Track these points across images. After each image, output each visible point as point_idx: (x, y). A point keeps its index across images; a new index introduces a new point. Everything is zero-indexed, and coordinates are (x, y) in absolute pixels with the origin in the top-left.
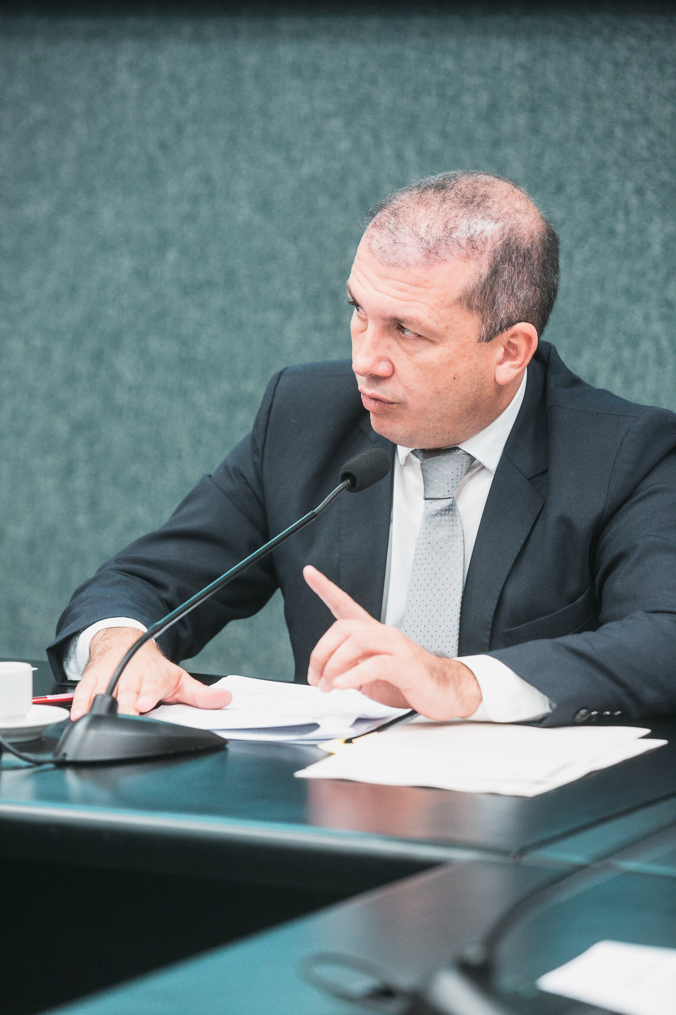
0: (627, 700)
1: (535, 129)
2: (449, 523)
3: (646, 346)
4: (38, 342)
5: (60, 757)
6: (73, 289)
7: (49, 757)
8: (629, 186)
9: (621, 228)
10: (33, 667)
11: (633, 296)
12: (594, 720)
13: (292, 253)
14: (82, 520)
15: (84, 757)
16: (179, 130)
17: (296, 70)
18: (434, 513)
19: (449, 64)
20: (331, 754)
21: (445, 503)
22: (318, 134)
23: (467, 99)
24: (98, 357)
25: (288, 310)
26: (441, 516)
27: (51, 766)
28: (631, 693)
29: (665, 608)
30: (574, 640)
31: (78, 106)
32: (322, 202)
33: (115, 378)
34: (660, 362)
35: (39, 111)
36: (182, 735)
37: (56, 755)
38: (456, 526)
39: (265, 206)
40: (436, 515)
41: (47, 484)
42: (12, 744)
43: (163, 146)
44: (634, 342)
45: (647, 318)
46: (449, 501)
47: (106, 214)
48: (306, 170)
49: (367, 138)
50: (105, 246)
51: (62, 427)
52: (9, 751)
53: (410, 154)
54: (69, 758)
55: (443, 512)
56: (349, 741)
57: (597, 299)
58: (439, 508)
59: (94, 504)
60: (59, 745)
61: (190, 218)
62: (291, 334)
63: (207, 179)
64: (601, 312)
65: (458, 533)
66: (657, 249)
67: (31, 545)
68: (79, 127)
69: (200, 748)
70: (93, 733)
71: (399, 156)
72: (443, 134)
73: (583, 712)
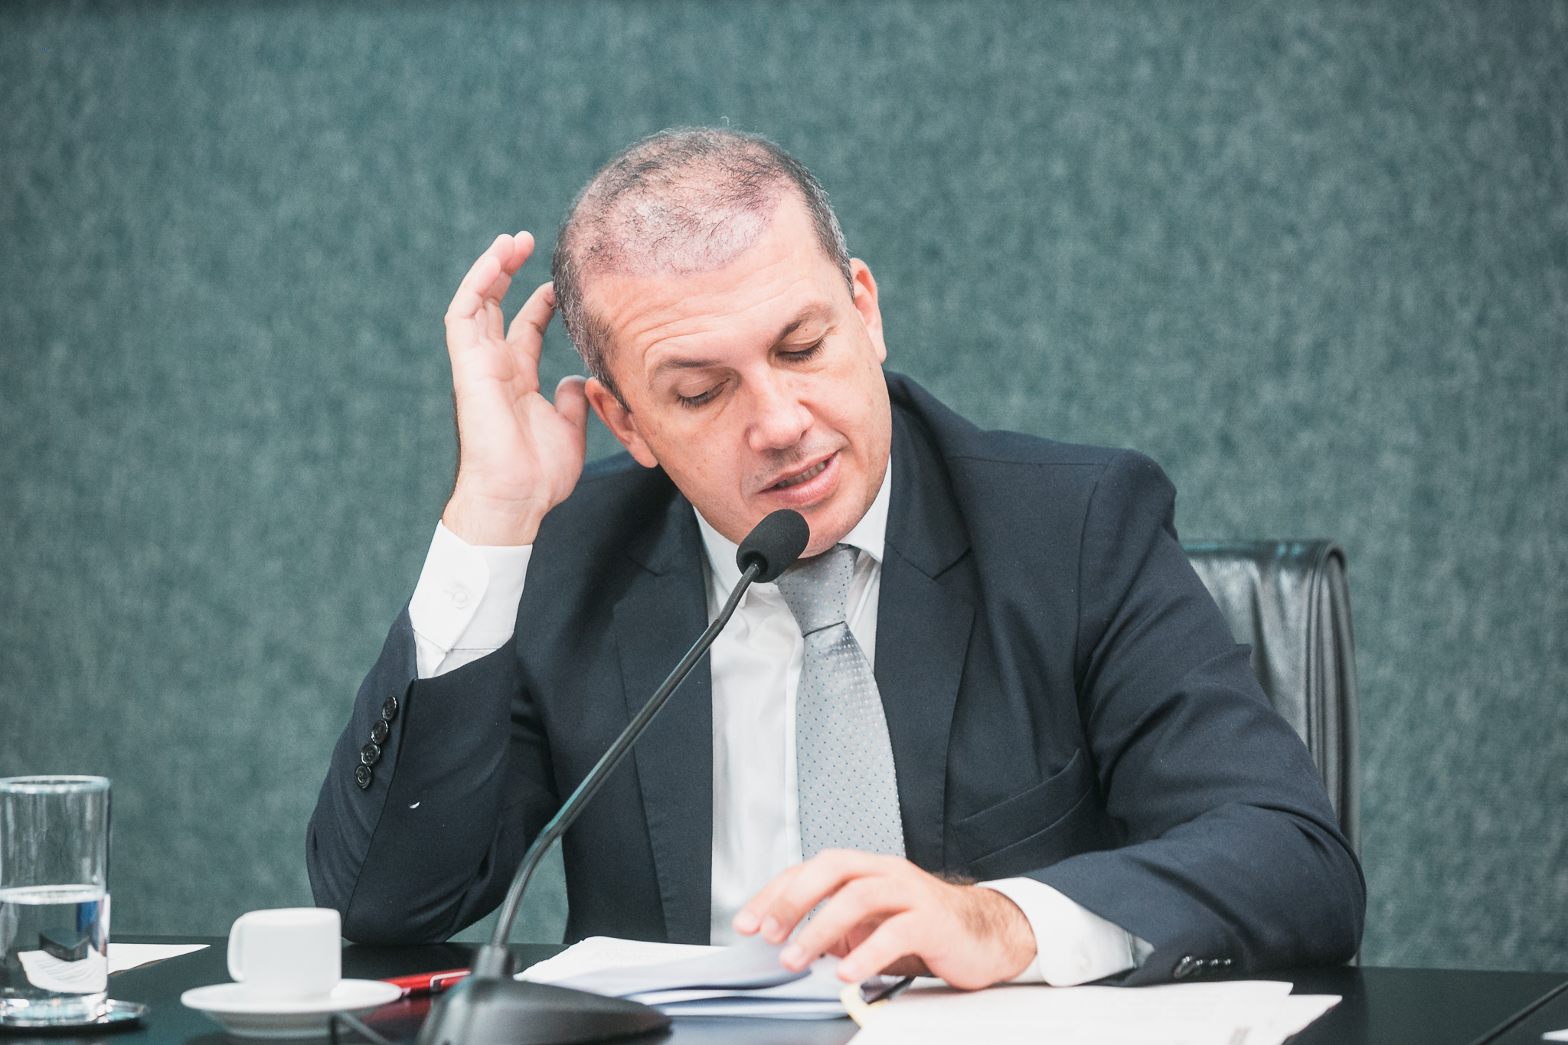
0: (1241, 943)
2: (851, 664)
12: (1197, 973)
13: (262, 341)
17: (265, 55)
18: (827, 651)
19: (520, 42)
21: (837, 633)
22: (303, 155)
23: (550, 96)
26: (838, 654)
32: (313, 260)
38: (861, 666)
40: (830, 653)
46: (841, 629)
48: (284, 211)
49: (386, 160)
53: (459, 183)
58: (832, 642)
71: (441, 186)
72: (512, 150)
73: (1186, 960)
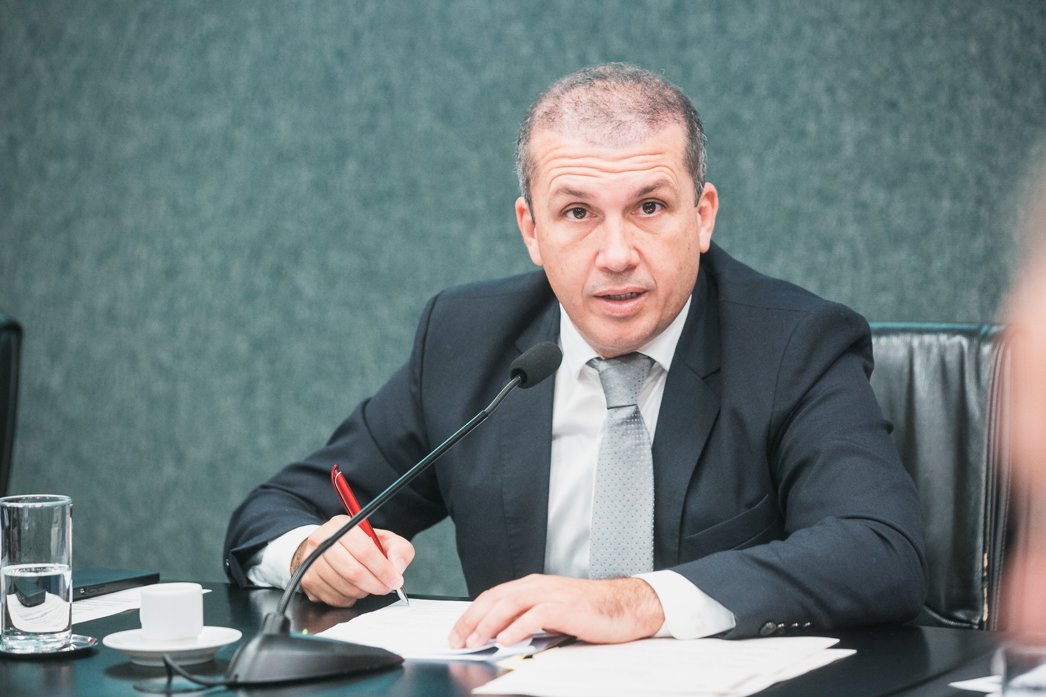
0: (817, 611)
1: (721, 29)
2: (635, 432)
3: (841, 250)
4: (216, 258)
5: (231, 679)
6: (251, 203)
7: (220, 679)
8: (820, 85)
9: (812, 128)
10: (204, 588)
11: (827, 199)
12: (782, 632)
14: (264, 441)
15: (256, 678)
16: (356, 37)
18: (620, 422)
20: (509, 671)
21: (629, 411)
24: (278, 273)
25: (471, 219)
26: (627, 424)
27: (222, 688)
28: (820, 603)
29: (855, 514)
30: (760, 551)
31: (252, 15)
33: (296, 293)
34: (856, 265)
35: (211, 21)
36: (357, 653)
37: (227, 676)
38: (642, 434)
39: (446, 114)
40: (622, 423)
41: (228, 404)
42: (182, 667)
43: (341, 55)
44: (828, 245)
45: (841, 221)
46: (633, 409)
47: (283, 126)
50: (282, 158)
51: (242, 346)
52: (178, 674)
54: (241, 679)
55: (629, 421)
56: (530, 657)
57: (789, 202)
58: (625, 416)
59: (276, 423)
60: (230, 666)
61: (370, 128)
62: (476, 244)
63: (386, 87)
64: (794, 215)
65: (645, 441)
66: (849, 150)
67: (212, 468)
68: (254, 37)
69: (376, 666)
70: (265, 653)
73: (769, 625)
